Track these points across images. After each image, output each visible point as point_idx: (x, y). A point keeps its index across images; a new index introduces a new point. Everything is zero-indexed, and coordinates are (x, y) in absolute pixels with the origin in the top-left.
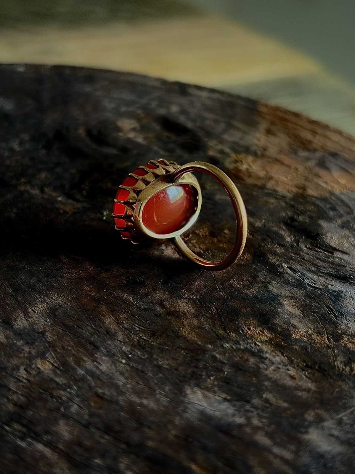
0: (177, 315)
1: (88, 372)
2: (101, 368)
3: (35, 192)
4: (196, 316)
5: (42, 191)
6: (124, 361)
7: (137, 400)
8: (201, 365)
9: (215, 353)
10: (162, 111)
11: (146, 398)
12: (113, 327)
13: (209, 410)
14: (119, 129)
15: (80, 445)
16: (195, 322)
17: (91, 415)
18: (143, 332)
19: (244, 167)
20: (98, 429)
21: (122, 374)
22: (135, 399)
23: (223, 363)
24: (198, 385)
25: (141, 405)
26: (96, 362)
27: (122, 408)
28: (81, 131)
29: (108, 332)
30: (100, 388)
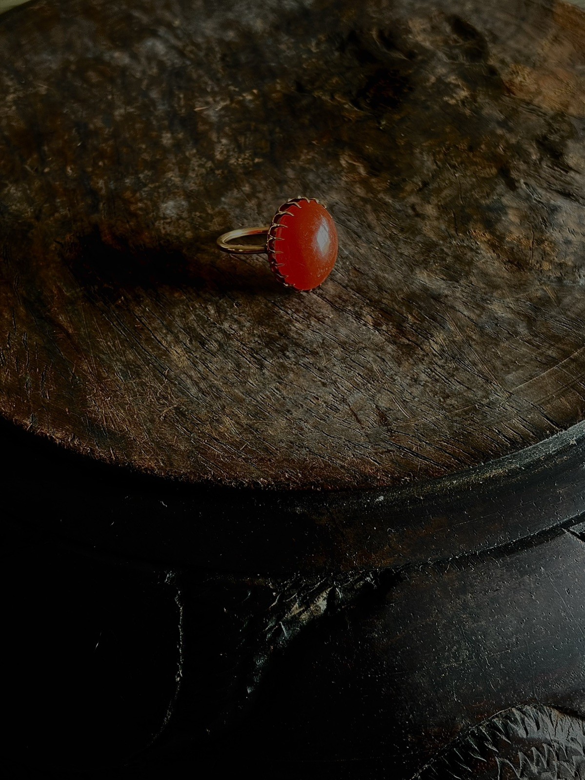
0: (422, 217)
1: (350, 253)
2: (360, 251)
3: (326, 98)
4: (437, 219)
5: (333, 98)
6: (377, 248)
7: (382, 274)
8: (431, 255)
9: (443, 248)
10: (456, 10)
11: (388, 274)
12: (374, 222)
13: (429, 284)
14: (408, 31)
15: (340, 298)
16: (435, 223)
17: (350, 280)
18: (395, 228)
19: (518, 79)
20: (353, 290)
21: (374, 256)
22: (380, 273)
23: (448, 255)
24: (425, 268)
25: (384, 277)
26: (358, 247)
27: (370, 278)
28: (374, 33)
29: (369, 226)
30: (357, 265)
